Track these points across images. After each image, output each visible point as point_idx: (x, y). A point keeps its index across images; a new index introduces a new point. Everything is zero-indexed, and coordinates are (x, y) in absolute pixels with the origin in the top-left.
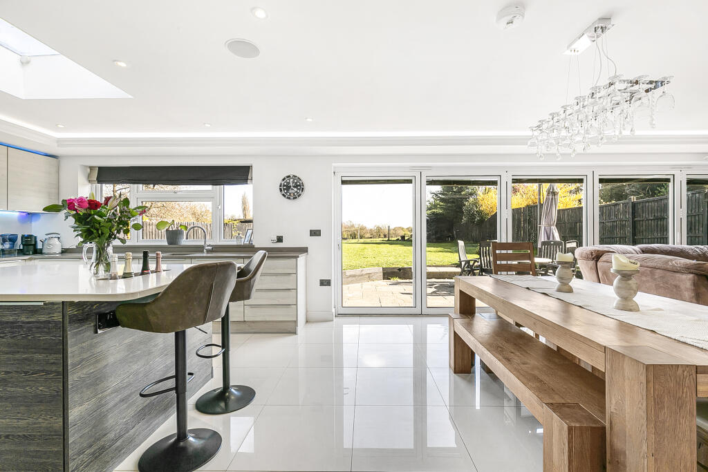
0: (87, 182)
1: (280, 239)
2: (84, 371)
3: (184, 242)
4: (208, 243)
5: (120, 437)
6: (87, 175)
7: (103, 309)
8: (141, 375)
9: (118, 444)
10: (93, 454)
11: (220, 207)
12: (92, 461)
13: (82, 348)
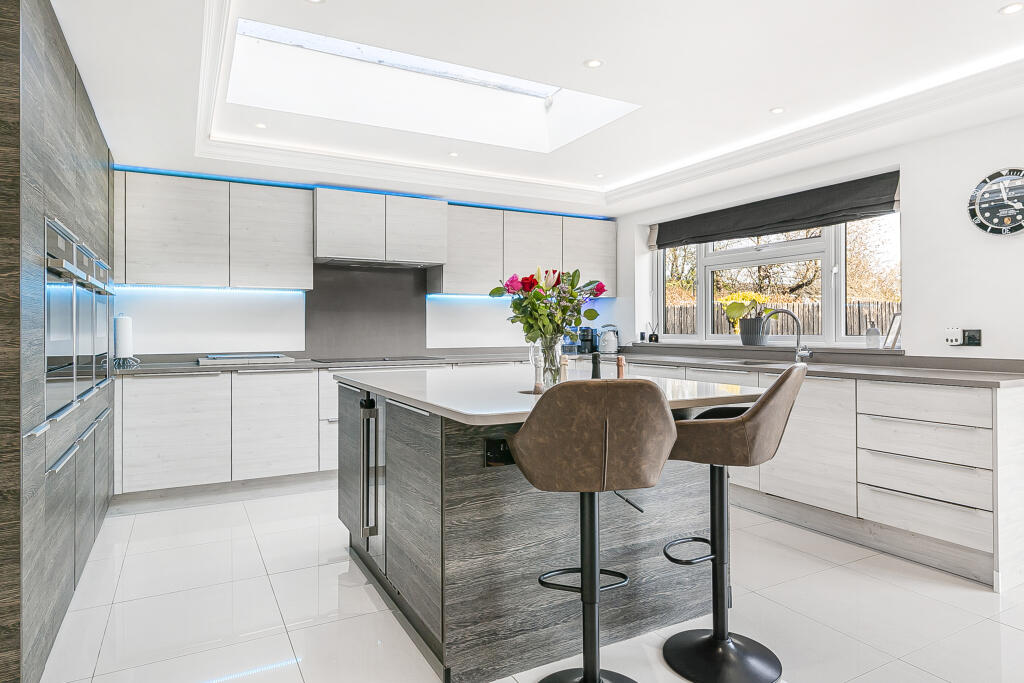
0: (645, 249)
1: (972, 338)
2: (467, 515)
3: (771, 340)
4: (803, 344)
5: (523, 631)
6: (646, 237)
7: (493, 434)
8: (561, 550)
9: (520, 639)
10: (480, 636)
11: (835, 270)
12: (477, 645)
13: (463, 482)
